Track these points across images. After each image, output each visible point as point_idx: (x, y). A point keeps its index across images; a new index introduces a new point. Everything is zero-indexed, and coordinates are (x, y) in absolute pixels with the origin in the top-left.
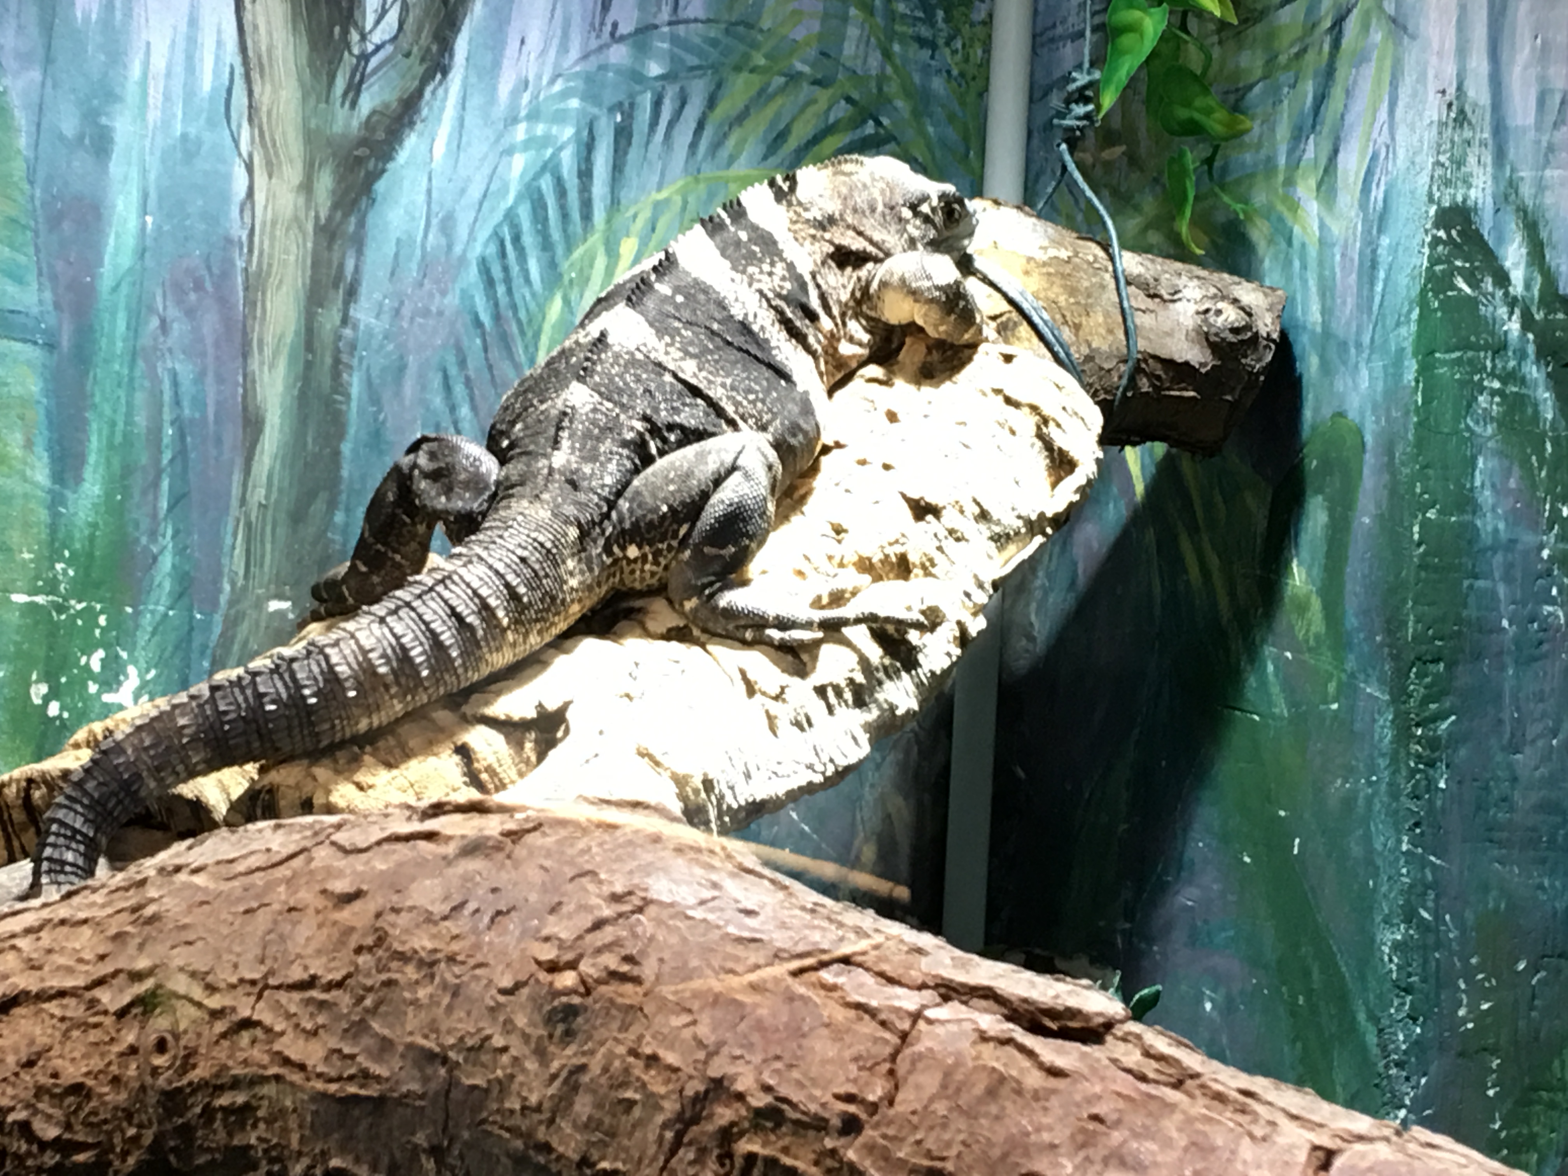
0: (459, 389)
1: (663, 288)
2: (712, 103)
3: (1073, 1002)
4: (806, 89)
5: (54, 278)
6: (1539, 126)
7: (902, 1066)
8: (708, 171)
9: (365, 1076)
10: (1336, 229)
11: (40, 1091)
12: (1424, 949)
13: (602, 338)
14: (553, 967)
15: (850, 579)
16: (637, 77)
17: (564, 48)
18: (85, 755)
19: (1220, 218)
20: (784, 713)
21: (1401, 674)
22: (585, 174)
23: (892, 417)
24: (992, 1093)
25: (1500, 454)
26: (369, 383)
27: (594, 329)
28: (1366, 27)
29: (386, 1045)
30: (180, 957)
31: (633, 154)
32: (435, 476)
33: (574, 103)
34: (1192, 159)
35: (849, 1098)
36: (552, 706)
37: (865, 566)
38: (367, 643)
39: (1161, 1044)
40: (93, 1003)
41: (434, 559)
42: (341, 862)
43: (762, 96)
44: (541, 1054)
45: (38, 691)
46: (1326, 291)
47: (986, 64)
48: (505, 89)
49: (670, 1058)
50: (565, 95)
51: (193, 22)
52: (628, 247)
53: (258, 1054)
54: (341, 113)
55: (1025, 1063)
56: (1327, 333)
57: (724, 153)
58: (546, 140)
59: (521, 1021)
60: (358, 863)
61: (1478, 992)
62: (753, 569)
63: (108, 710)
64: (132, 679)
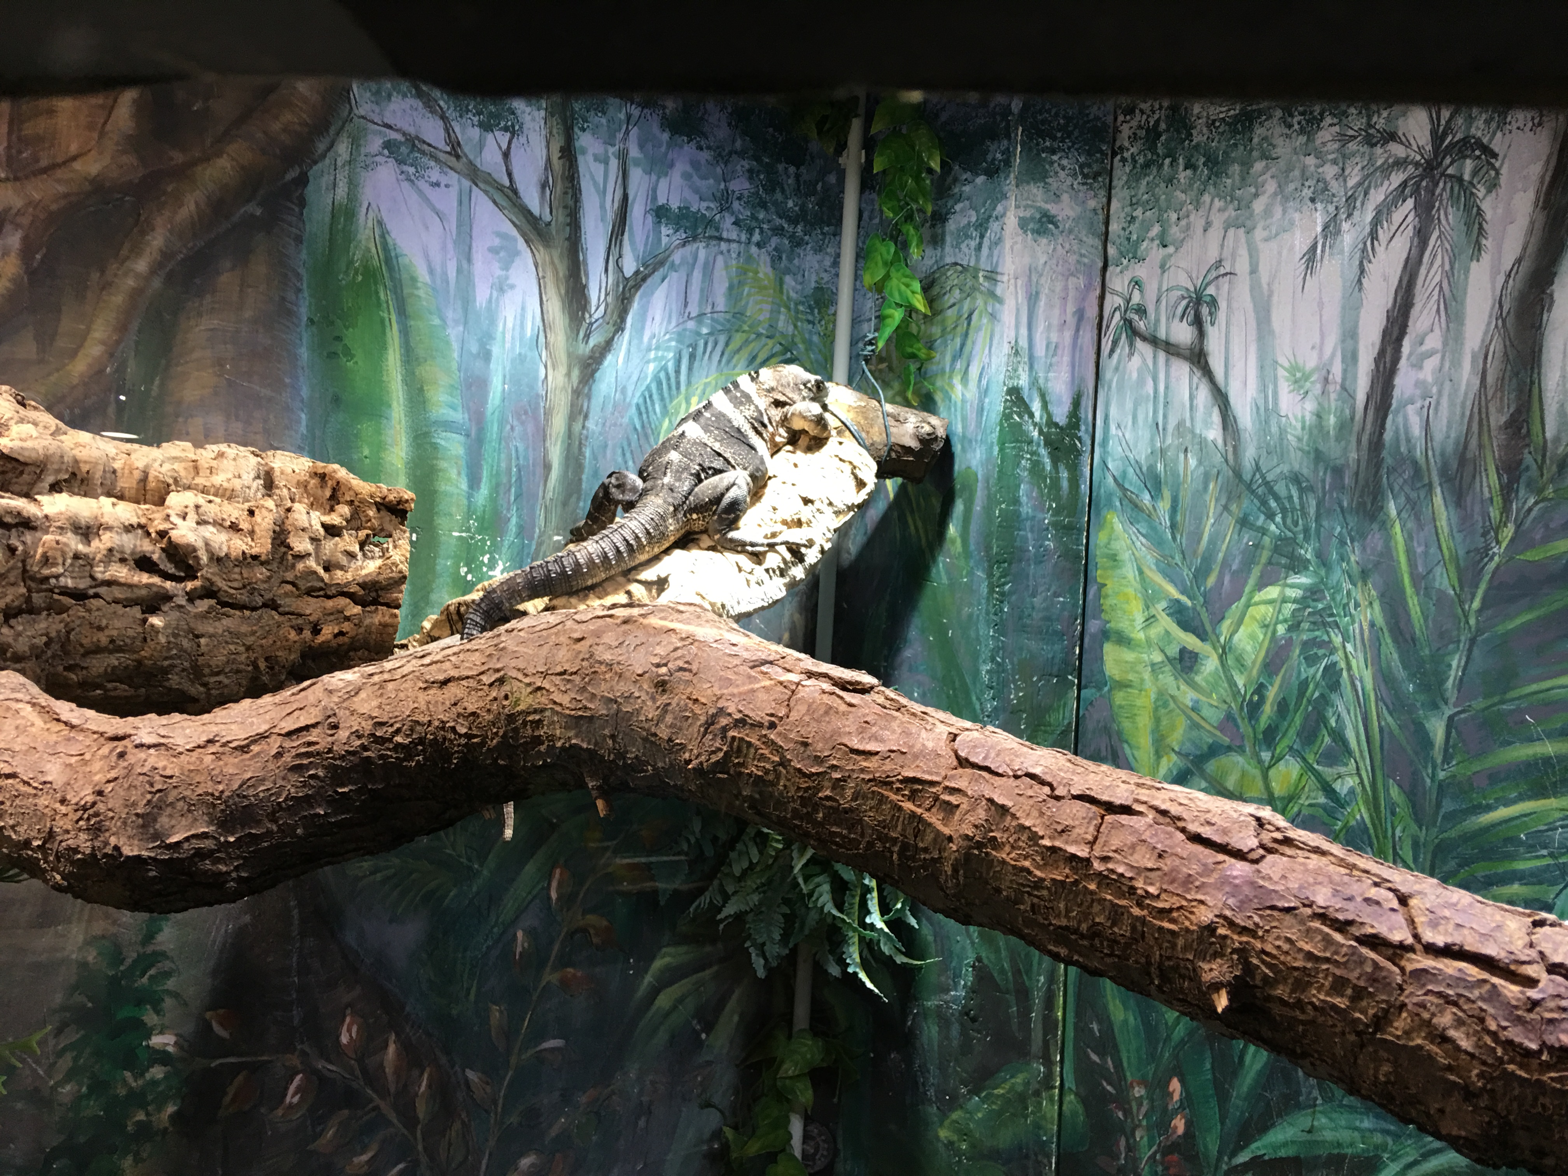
0: (628, 455)
1: (707, 414)
2: (727, 344)
3: (858, 679)
4: (764, 339)
5: (469, 409)
6: (1046, 356)
7: (792, 704)
8: (725, 371)
9: (586, 708)
10: (968, 396)
11: (459, 715)
12: (998, 672)
13: (683, 434)
14: (658, 666)
15: (779, 527)
16: (698, 334)
17: (669, 322)
18: (481, 594)
19: (924, 391)
20: (753, 579)
21: (991, 567)
22: (678, 372)
23: (796, 465)
24: (826, 713)
25: (1030, 483)
26: (593, 452)
27: (680, 430)
28: (980, 317)
29: (594, 695)
30: (513, 663)
31: (696, 364)
32: (618, 487)
33: (673, 343)
34: (913, 368)
35: (772, 715)
36: (663, 576)
37: (785, 522)
38: (591, 550)
39: (892, 695)
40: (479, 681)
41: (617, 519)
42: (576, 626)
43: (747, 342)
44: (653, 699)
45: (463, 570)
46: (964, 419)
47: (834, 330)
48: (646, 339)
49: (703, 700)
50: (670, 340)
51: (523, 309)
52: (694, 400)
53: (544, 700)
54: (582, 346)
55: (839, 701)
56: (964, 436)
57: (732, 364)
58: (663, 357)
59: (645, 687)
60: (583, 627)
61: (1018, 689)
62: (742, 523)
63: (491, 577)
64: (500, 566)
